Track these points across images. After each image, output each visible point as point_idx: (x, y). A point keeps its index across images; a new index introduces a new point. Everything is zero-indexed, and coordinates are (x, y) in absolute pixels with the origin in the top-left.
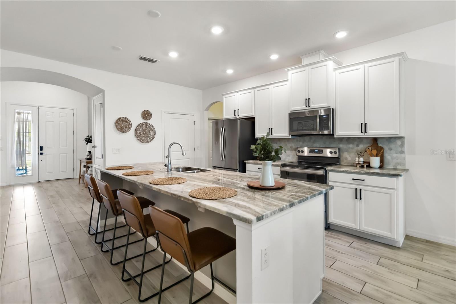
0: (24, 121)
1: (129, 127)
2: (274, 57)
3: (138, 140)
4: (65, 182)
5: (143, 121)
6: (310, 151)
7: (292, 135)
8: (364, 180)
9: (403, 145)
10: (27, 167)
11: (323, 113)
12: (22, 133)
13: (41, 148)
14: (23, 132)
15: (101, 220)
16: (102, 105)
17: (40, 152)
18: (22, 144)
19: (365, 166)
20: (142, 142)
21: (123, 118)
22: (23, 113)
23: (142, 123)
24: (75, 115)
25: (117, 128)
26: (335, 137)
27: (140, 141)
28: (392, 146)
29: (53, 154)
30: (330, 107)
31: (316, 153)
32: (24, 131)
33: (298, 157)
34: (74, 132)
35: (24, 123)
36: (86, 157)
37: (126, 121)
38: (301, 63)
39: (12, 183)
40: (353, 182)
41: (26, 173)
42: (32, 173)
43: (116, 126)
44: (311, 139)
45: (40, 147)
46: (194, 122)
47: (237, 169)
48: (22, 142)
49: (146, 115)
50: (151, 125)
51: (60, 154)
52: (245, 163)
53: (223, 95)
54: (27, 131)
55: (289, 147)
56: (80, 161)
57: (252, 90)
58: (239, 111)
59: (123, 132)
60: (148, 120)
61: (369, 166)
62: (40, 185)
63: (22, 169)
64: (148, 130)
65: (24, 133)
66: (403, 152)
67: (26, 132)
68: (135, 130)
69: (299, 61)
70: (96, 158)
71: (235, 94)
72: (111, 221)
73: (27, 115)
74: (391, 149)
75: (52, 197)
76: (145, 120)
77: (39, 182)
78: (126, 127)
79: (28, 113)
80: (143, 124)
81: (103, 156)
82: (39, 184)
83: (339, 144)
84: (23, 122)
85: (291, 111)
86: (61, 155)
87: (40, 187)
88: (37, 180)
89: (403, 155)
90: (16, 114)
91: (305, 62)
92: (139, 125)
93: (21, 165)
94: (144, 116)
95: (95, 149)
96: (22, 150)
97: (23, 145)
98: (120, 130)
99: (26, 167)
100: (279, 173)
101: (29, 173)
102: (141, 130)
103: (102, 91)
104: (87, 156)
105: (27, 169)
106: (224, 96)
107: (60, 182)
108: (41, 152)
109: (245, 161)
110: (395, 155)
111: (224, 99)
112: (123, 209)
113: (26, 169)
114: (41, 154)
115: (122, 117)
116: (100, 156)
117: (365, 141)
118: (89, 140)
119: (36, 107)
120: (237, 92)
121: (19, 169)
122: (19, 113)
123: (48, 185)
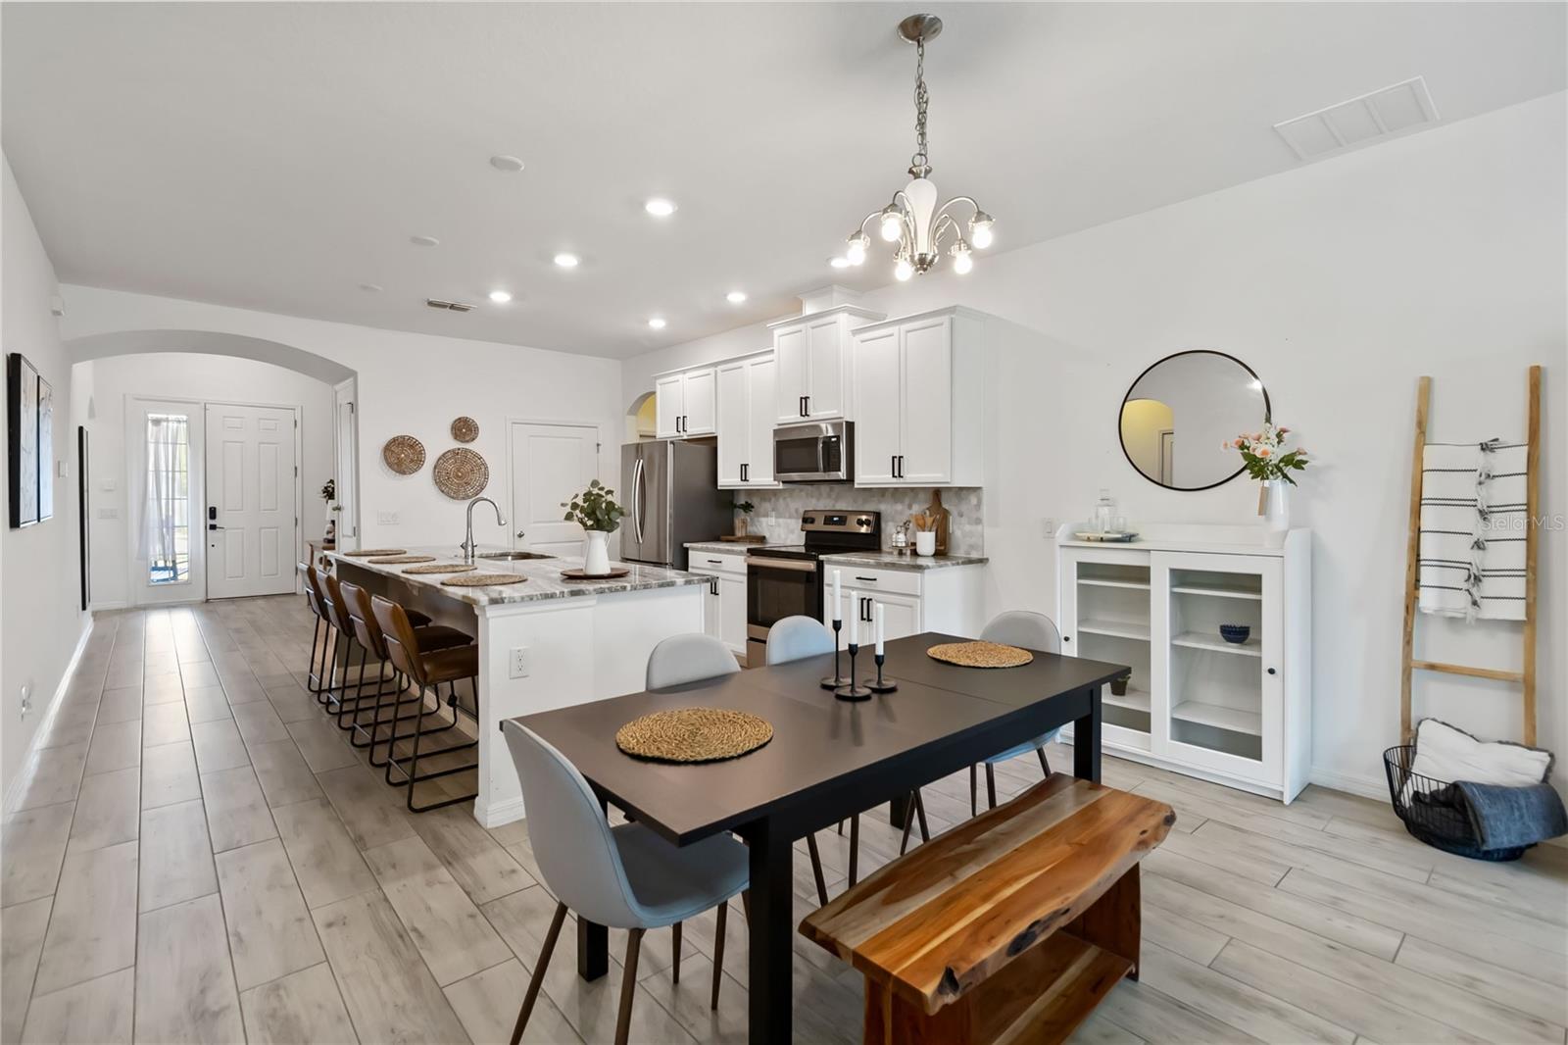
0: (170, 441)
1: (418, 460)
2: (737, 298)
3: (443, 492)
4: (273, 602)
5: (456, 445)
6: (825, 520)
7: (783, 482)
8: (875, 580)
9: (979, 505)
10: (177, 561)
11: (831, 434)
12: (164, 474)
13: (213, 513)
14: (167, 471)
15: (338, 667)
16: (353, 407)
17: (210, 522)
18: (163, 502)
19: (909, 552)
20: (453, 498)
21: (403, 437)
22: (167, 420)
23: (453, 451)
24: (299, 424)
25: (388, 464)
26: (856, 486)
27: (448, 494)
28: (964, 508)
29: (243, 528)
30: (840, 418)
31: (835, 523)
32: (170, 469)
33: (806, 535)
34: (296, 468)
35: (170, 447)
36: (326, 536)
37: (412, 447)
38: (800, 310)
39: (141, 602)
40: (859, 584)
41: (175, 577)
42: (191, 575)
43: (385, 456)
44: (831, 490)
45: (210, 509)
46: (598, 445)
47: (667, 564)
48: (164, 496)
49: (464, 429)
50: (476, 455)
51: (261, 528)
52: (687, 549)
53: (656, 378)
54: (177, 469)
55: (793, 511)
56: (311, 546)
57: (711, 370)
58: (687, 421)
59: (404, 473)
60: (468, 441)
61: (915, 553)
62: (210, 607)
63: (165, 568)
64: (468, 467)
65: (170, 474)
66: (978, 521)
67: (174, 471)
68: (435, 467)
69: (799, 307)
70: (343, 536)
71: (679, 377)
72: (354, 672)
73: (175, 425)
74: (961, 515)
75: (238, 631)
76: (462, 442)
77: (207, 601)
78: (412, 461)
79: (179, 422)
80: (455, 452)
81: (356, 531)
82: (208, 605)
83: (880, 502)
84: (168, 443)
85: (779, 425)
86: (263, 530)
87: (211, 611)
88: (202, 597)
89: (980, 527)
90: (150, 424)
91: (809, 309)
92: (444, 455)
93: (162, 557)
94: (458, 433)
95: (340, 513)
96: (164, 517)
97: (167, 504)
98: (396, 466)
99: (174, 562)
100: (746, 571)
101: (183, 577)
102: (450, 467)
103: (353, 374)
104: (328, 533)
105: (178, 566)
106: (658, 381)
107: (261, 602)
108: (213, 522)
109: (686, 545)
110: (968, 528)
111: (658, 387)
112: (351, 616)
113: (174, 569)
114: (213, 527)
115: (401, 437)
116: (350, 533)
117: (922, 496)
118: (329, 493)
119: (198, 406)
120: (684, 372)
121: (156, 568)
122: (157, 422)
123: (230, 608)
